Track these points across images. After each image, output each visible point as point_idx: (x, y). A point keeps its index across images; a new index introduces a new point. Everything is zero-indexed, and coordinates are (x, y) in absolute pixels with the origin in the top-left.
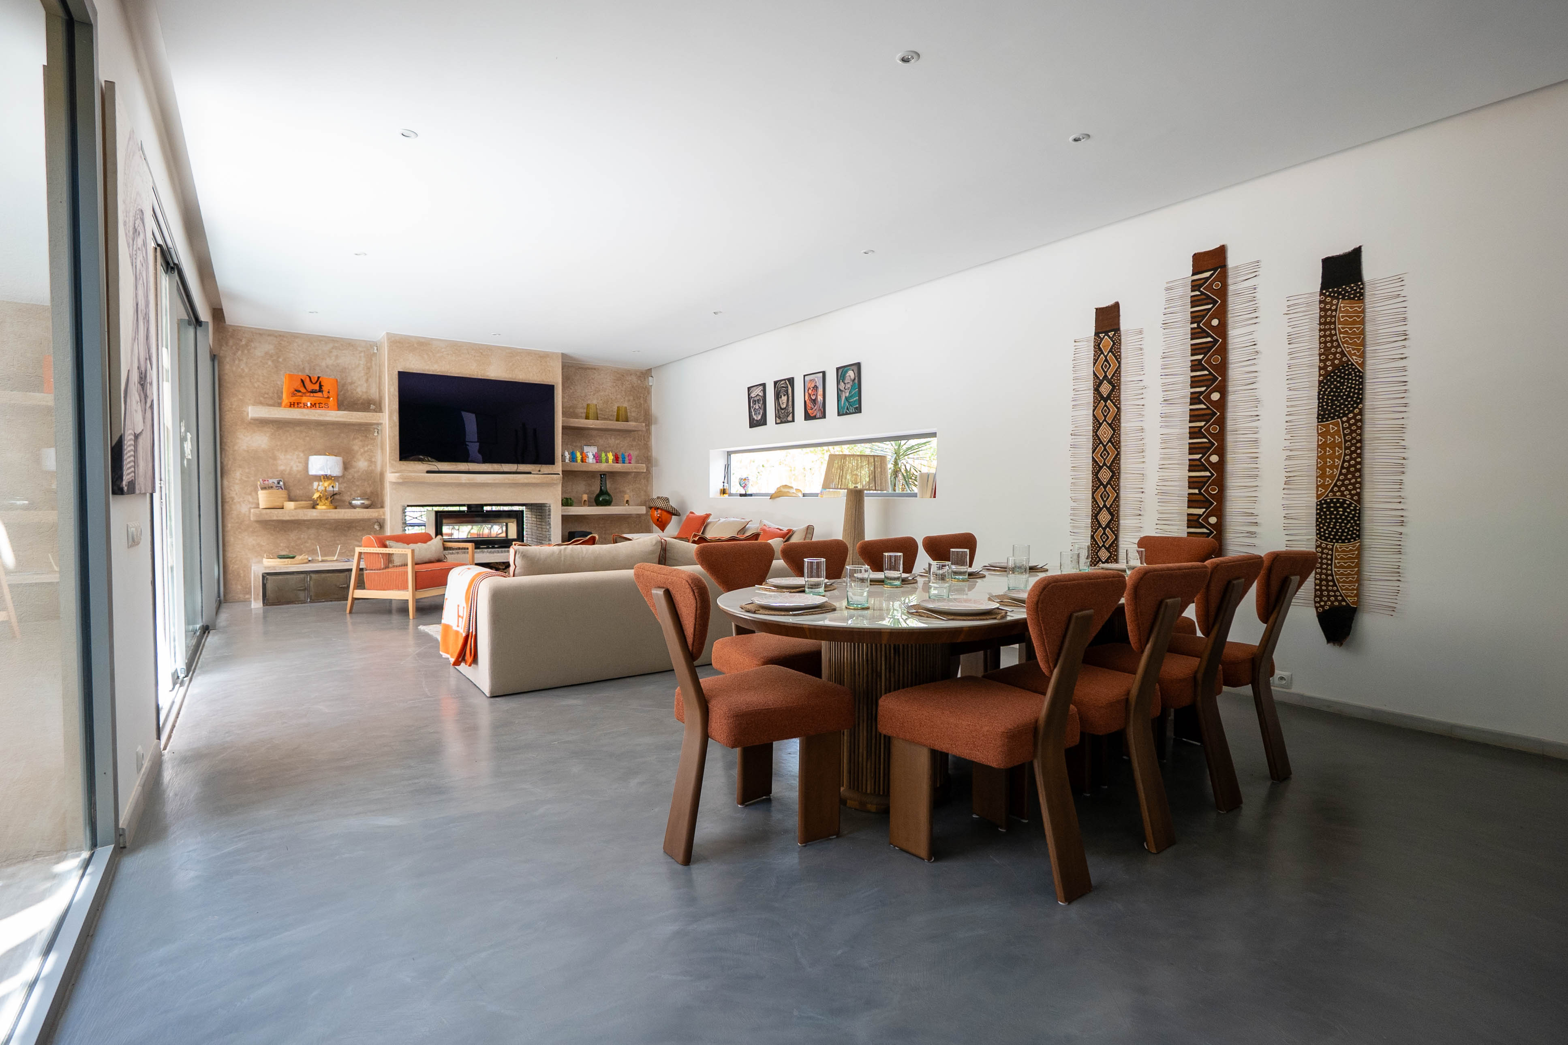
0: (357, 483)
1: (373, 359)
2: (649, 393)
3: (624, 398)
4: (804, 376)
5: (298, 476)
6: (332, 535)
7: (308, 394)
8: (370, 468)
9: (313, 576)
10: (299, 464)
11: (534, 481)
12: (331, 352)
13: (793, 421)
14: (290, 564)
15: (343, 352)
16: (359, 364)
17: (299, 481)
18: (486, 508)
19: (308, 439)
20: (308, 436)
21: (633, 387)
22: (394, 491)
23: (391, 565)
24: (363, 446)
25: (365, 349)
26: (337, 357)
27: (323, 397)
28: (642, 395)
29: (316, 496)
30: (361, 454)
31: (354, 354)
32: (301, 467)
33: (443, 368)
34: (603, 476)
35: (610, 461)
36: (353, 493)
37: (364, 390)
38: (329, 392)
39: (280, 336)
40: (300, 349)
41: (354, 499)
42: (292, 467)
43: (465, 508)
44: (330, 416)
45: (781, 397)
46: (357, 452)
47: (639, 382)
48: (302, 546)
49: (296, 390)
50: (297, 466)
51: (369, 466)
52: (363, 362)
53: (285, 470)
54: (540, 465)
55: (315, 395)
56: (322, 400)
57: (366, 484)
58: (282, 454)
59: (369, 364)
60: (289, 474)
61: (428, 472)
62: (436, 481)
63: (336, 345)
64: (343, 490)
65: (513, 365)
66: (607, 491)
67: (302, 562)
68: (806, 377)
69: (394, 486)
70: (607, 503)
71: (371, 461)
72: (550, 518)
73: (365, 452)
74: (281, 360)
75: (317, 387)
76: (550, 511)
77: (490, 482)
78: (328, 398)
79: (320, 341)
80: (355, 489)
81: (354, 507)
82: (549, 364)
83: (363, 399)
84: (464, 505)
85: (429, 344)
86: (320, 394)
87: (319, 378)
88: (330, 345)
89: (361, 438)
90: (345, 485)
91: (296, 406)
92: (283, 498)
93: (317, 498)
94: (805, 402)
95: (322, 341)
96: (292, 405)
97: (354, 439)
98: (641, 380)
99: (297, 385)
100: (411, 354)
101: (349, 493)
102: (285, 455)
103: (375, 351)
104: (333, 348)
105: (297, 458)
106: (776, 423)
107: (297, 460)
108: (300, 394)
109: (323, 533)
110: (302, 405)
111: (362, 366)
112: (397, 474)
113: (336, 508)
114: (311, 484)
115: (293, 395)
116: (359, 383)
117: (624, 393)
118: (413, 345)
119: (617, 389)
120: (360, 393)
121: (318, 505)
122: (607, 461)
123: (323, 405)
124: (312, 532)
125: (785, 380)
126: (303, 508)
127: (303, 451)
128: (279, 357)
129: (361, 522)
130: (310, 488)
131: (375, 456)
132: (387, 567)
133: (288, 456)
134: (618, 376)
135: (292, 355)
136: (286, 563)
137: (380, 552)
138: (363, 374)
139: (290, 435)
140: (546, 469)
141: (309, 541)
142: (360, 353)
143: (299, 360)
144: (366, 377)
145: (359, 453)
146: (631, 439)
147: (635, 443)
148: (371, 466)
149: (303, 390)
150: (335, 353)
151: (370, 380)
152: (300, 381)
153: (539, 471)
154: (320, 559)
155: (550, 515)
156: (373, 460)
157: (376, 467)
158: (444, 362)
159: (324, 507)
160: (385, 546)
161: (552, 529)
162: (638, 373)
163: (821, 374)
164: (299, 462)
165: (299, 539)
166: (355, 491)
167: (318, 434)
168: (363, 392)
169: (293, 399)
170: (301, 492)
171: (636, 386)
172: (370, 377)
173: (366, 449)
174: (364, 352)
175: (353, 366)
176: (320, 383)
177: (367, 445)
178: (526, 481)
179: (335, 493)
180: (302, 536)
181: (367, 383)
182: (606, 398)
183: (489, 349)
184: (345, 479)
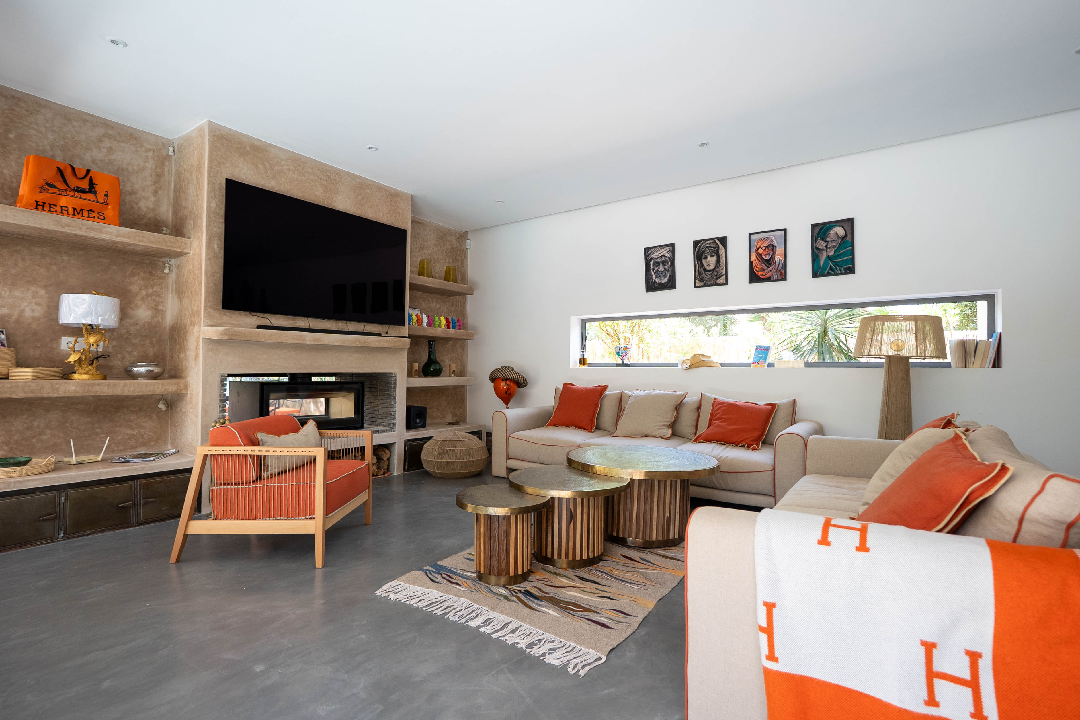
0: (134, 341)
1: (167, 164)
2: (466, 256)
3: (445, 259)
4: (750, 234)
5: (34, 326)
6: (89, 419)
7: (71, 193)
8: (156, 320)
9: (71, 492)
10: (35, 307)
11: (386, 345)
12: (101, 141)
13: (726, 284)
14: (26, 475)
15: (122, 144)
16: (144, 168)
17: (35, 334)
18: (314, 379)
19: (55, 268)
20: (55, 264)
21: (452, 248)
22: (210, 353)
23: (265, 475)
24: (146, 287)
25: (155, 148)
26: (110, 150)
27: (97, 202)
28: (460, 258)
29: (73, 358)
30: (143, 299)
31: (137, 151)
32: (39, 311)
33: (282, 187)
34: (432, 342)
35: (443, 326)
36: (127, 355)
37: (151, 206)
38: (106, 195)
39: (13, 97)
40: (48, 125)
41: (135, 365)
42: (22, 311)
43: (286, 379)
44: (107, 233)
45: (706, 258)
46: (136, 295)
47: (458, 244)
48: (34, 440)
49: (48, 184)
50: (33, 310)
51: (153, 317)
52: (150, 164)
53: (9, 316)
54: (388, 326)
55: (83, 195)
56: (94, 206)
57: (147, 342)
58: (6, 289)
59: (159, 170)
60: (18, 322)
61: (259, 327)
62: (273, 340)
63: (110, 132)
64: (111, 350)
65: (363, 199)
66: (436, 360)
67: (46, 469)
68: (752, 236)
69: (210, 347)
70: (437, 373)
71: (157, 310)
72: (395, 391)
73: (148, 295)
74: (12, 136)
75: (85, 185)
76: (395, 383)
77: (338, 344)
78: (106, 203)
79: (85, 121)
80: (130, 349)
81: (135, 377)
82: (399, 205)
83: (149, 219)
84: (284, 375)
85: (266, 151)
86: (91, 196)
87: (88, 171)
88: (101, 131)
89: (142, 275)
90: (114, 343)
91: (47, 208)
92: (7, 360)
93: (75, 361)
94: (751, 263)
95: (88, 121)
96: (39, 206)
97: (133, 275)
98: (459, 242)
99: (50, 174)
100: (242, 160)
101: (120, 356)
102: (10, 291)
103: (170, 153)
104: (104, 136)
105: (33, 297)
106: (695, 287)
107: (34, 301)
108: (55, 191)
109: (74, 418)
110: (59, 209)
111: (149, 171)
112: (221, 329)
113: (105, 378)
114: (57, 339)
115: (42, 190)
116: (144, 194)
117: (445, 254)
118: (245, 147)
119: (439, 248)
120: (145, 210)
121: (75, 373)
122: (440, 326)
123: (95, 214)
124: (54, 416)
125: (713, 239)
126: (46, 377)
127: (45, 287)
128: (9, 131)
129: (137, 400)
130: (55, 346)
131: (163, 302)
132: (259, 478)
133: (17, 293)
134: (440, 234)
135: (34, 132)
136: (18, 473)
137: (248, 453)
138: (149, 183)
139: (23, 259)
140: (394, 330)
141: (48, 432)
142: (146, 151)
143: (46, 142)
144: (153, 187)
145: (139, 297)
146: (450, 304)
147: (453, 309)
148: (156, 317)
149: (61, 186)
150: (107, 143)
151: (160, 192)
152: (55, 171)
153: (387, 333)
154: (74, 460)
155: (395, 387)
156: (160, 308)
157: (163, 317)
158: (283, 179)
159: (86, 377)
160: (255, 443)
161: (397, 404)
162: (457, 235)
163: (783, 232)
164: (37, 304)
165: (29, 428)
166: (130, 353)
167: (73, 261)
168: (148, 208)
169: (41, 197)
170: (38, 352)
171: (456, 248)
172: (161, 188)
173: (150, 291)
174: (154, 151)
175: (136, 168)
176: (91, 179)
177: (152, 286)
178: (377, 345)
179: (99, 354)
180: (36, 423)
181: (154, 196)
182: (429, 257)
183: (338, 174)
184: (116, 334)
